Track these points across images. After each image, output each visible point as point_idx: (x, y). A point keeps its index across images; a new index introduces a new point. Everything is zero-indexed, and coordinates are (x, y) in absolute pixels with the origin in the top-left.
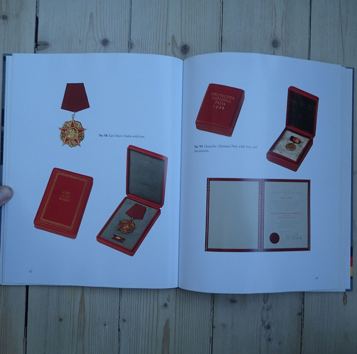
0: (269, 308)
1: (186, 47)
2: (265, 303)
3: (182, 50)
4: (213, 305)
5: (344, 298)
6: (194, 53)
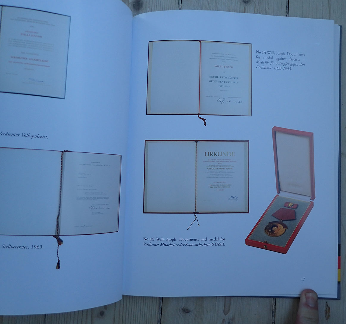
0: (231, 321)
1: (139, 3)
2: (226, 315)
3: (134, 6)
4: (160, 315)
5: (326, 310)
6: (148, 10)
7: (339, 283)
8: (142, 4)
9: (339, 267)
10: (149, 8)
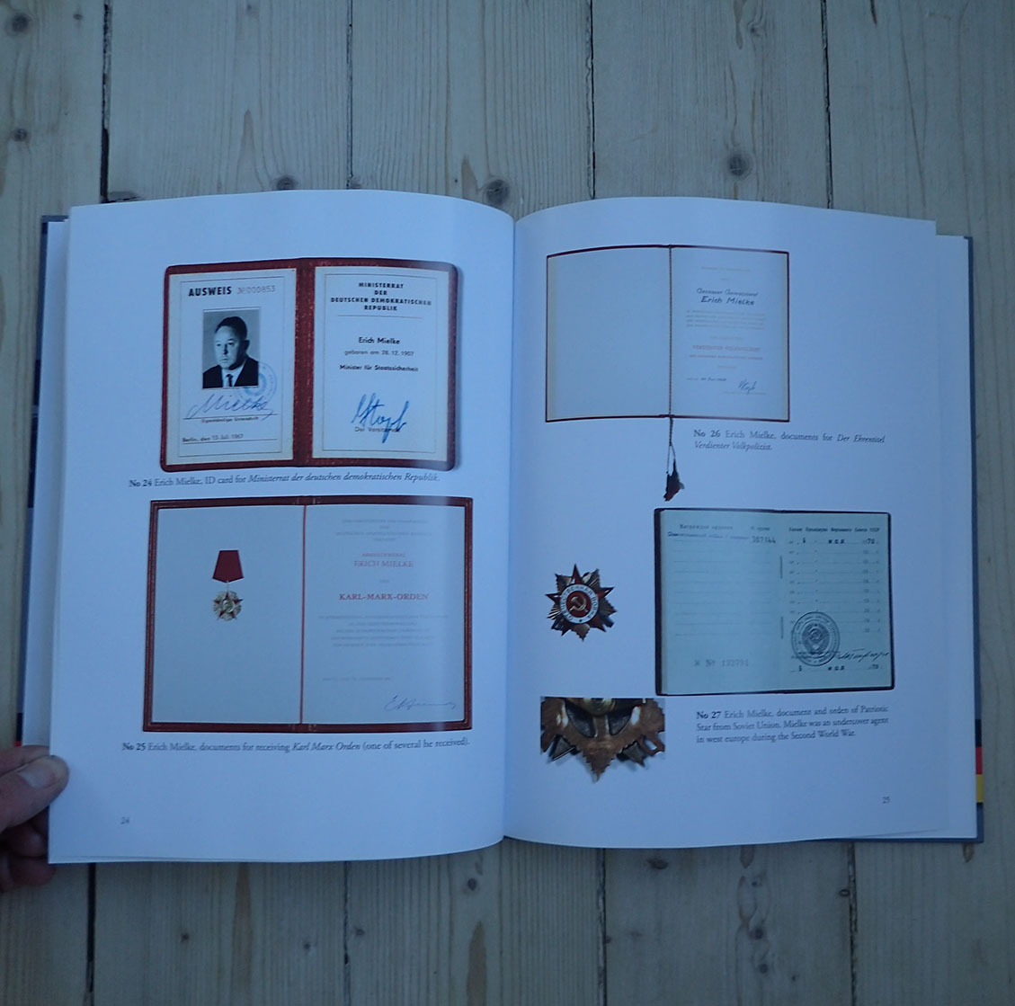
0: (758, 882)
1: (500, 187)
2: (746, 868)
3: (489, 194)
4: (602, 878)
6: (522, 202)
7: (980, 805)
8: (507, 189)
9: (979, 770)
10: (523, 197)
